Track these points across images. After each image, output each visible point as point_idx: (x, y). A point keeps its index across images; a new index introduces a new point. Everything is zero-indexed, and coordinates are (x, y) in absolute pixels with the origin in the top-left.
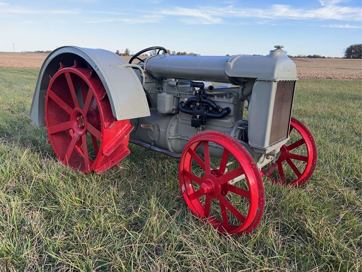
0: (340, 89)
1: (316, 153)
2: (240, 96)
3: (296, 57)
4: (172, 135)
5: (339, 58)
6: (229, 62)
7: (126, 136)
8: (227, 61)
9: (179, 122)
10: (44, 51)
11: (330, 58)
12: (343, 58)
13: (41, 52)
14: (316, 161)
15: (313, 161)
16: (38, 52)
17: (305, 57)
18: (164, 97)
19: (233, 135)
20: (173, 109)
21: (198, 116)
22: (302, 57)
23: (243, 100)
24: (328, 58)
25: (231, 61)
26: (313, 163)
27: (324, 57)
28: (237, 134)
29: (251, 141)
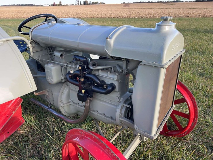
0: (195, 25)
1: (197, 113)
2: (125, 71)
3: (166, 2)
4: (65, 102)
5: (192, 2)
6: (108, 40)
7: (14, 112)
8: (107, 38)
9: (70, 89)
10: (7, 5)
11: (186, 2)
12: (194, 2)
13: (5, 6)
14: (197, 120)
15: (194, 119)
16: (3, 6)
17: (171, 2)
18: (51, 69)
19: (119, 113)
20: (62, 79)
21: (83, 91)
22: (170, 2)
23: (127, 74)
24: (185, 2)
25: (111, 38)
26: (194, 121)
27: (182, 2)
28: (123, 112)
29: (136, 125)
